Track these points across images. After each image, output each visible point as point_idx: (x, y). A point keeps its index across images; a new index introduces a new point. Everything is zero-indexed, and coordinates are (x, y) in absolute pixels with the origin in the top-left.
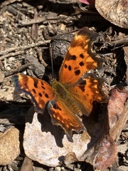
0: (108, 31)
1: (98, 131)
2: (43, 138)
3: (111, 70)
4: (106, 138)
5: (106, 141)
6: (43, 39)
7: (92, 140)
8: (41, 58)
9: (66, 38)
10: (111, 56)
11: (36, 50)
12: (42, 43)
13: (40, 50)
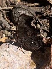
0: (48, 7)
1: (41, 62)
2: (9, 64)
3: (46, 29)
4: (48, 66)
5: (48, 68)
6: (6, 6)
7: (37, 67)
8: (5, 17)
9: (23, 7)
10: (46, 21)
11: (2, 12)
12: (6, 8)
13: (4, 12)
